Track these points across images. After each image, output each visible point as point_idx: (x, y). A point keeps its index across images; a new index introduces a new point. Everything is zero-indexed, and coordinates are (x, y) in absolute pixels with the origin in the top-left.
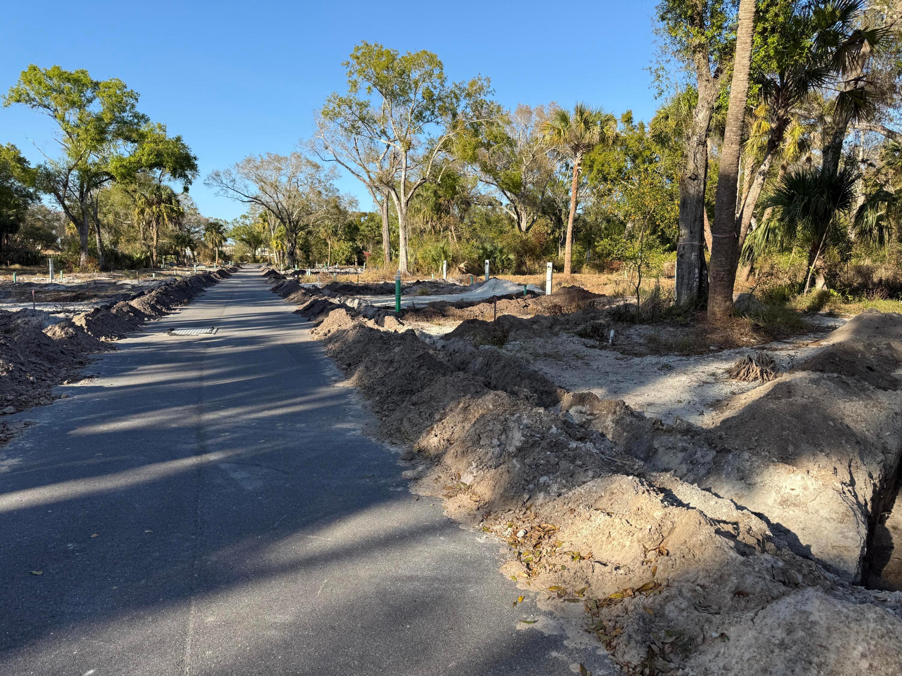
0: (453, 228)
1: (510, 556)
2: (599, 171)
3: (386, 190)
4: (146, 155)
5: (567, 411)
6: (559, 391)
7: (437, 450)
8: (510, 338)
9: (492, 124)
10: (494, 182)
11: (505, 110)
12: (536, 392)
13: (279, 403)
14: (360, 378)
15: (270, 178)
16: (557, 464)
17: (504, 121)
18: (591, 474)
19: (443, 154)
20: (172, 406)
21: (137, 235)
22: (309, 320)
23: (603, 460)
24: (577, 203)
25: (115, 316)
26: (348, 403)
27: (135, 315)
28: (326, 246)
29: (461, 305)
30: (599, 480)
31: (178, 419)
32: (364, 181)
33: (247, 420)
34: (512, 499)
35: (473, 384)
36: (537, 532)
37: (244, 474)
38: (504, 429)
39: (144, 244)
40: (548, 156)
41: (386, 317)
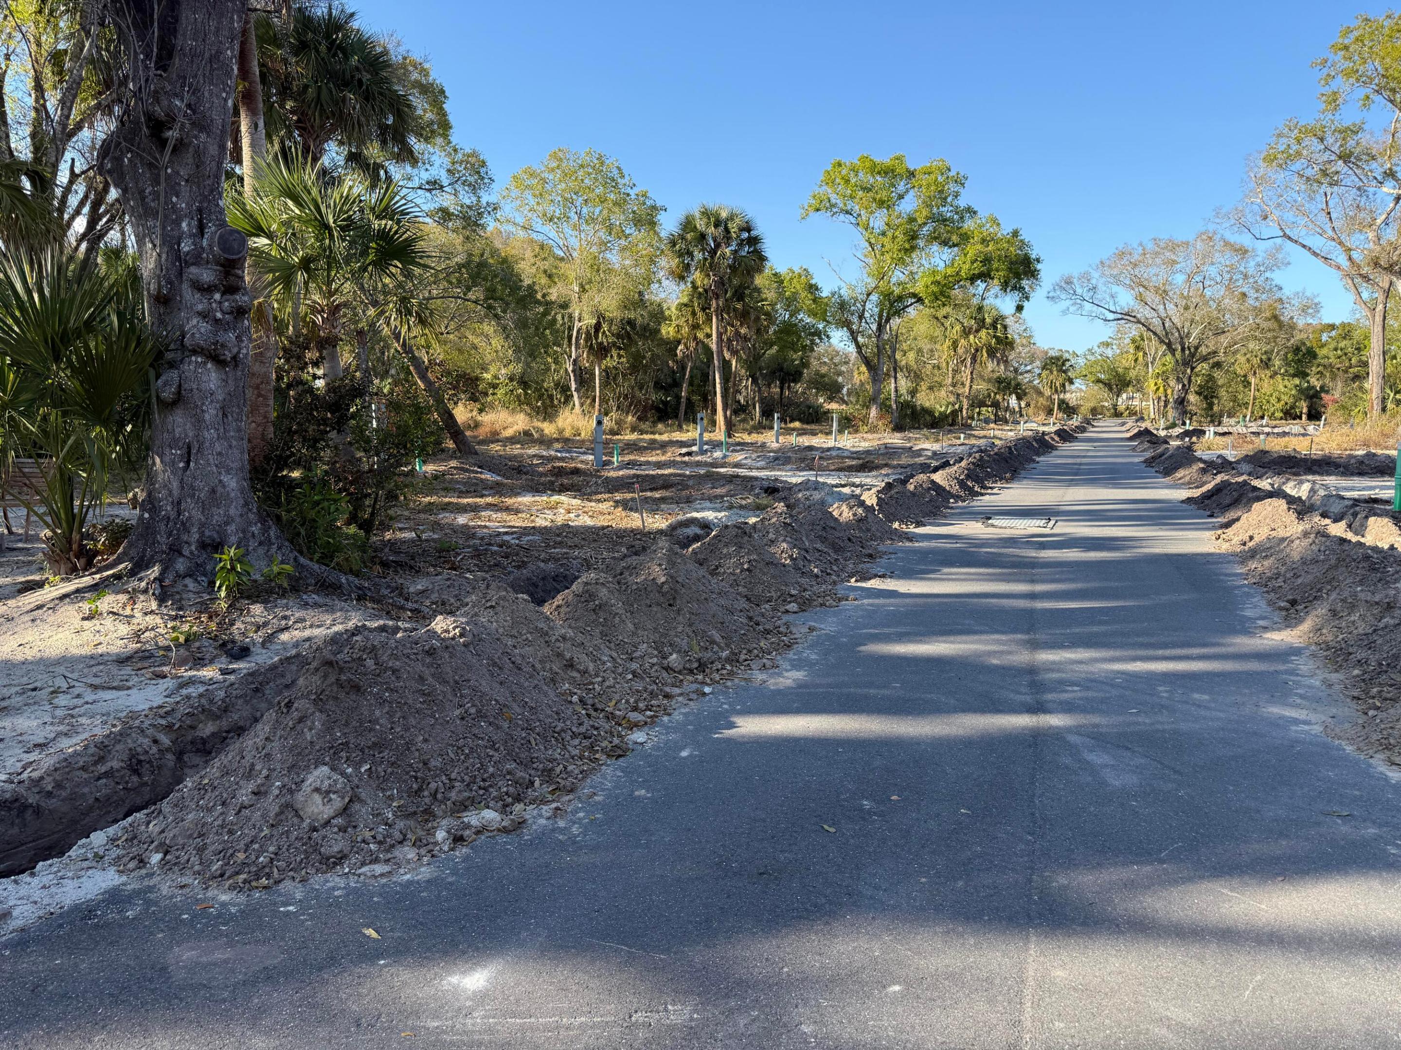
3: (1384, 280)
4: (968, 262)
13: (1160, 652)
14: (1318, 630)
15: (1154, 278)
20: (992, 633)
21: (944, 380)
22: (1212, 516)
25: (913, 494)
26: (1292, 672)
27: (938, 494)
28: (1245, 387)
31: (1002, 652)
32: (1339, 268)
33: (1107, 671)
37: (1107, 759)
39: (951, 392)
41: (1372, 519)
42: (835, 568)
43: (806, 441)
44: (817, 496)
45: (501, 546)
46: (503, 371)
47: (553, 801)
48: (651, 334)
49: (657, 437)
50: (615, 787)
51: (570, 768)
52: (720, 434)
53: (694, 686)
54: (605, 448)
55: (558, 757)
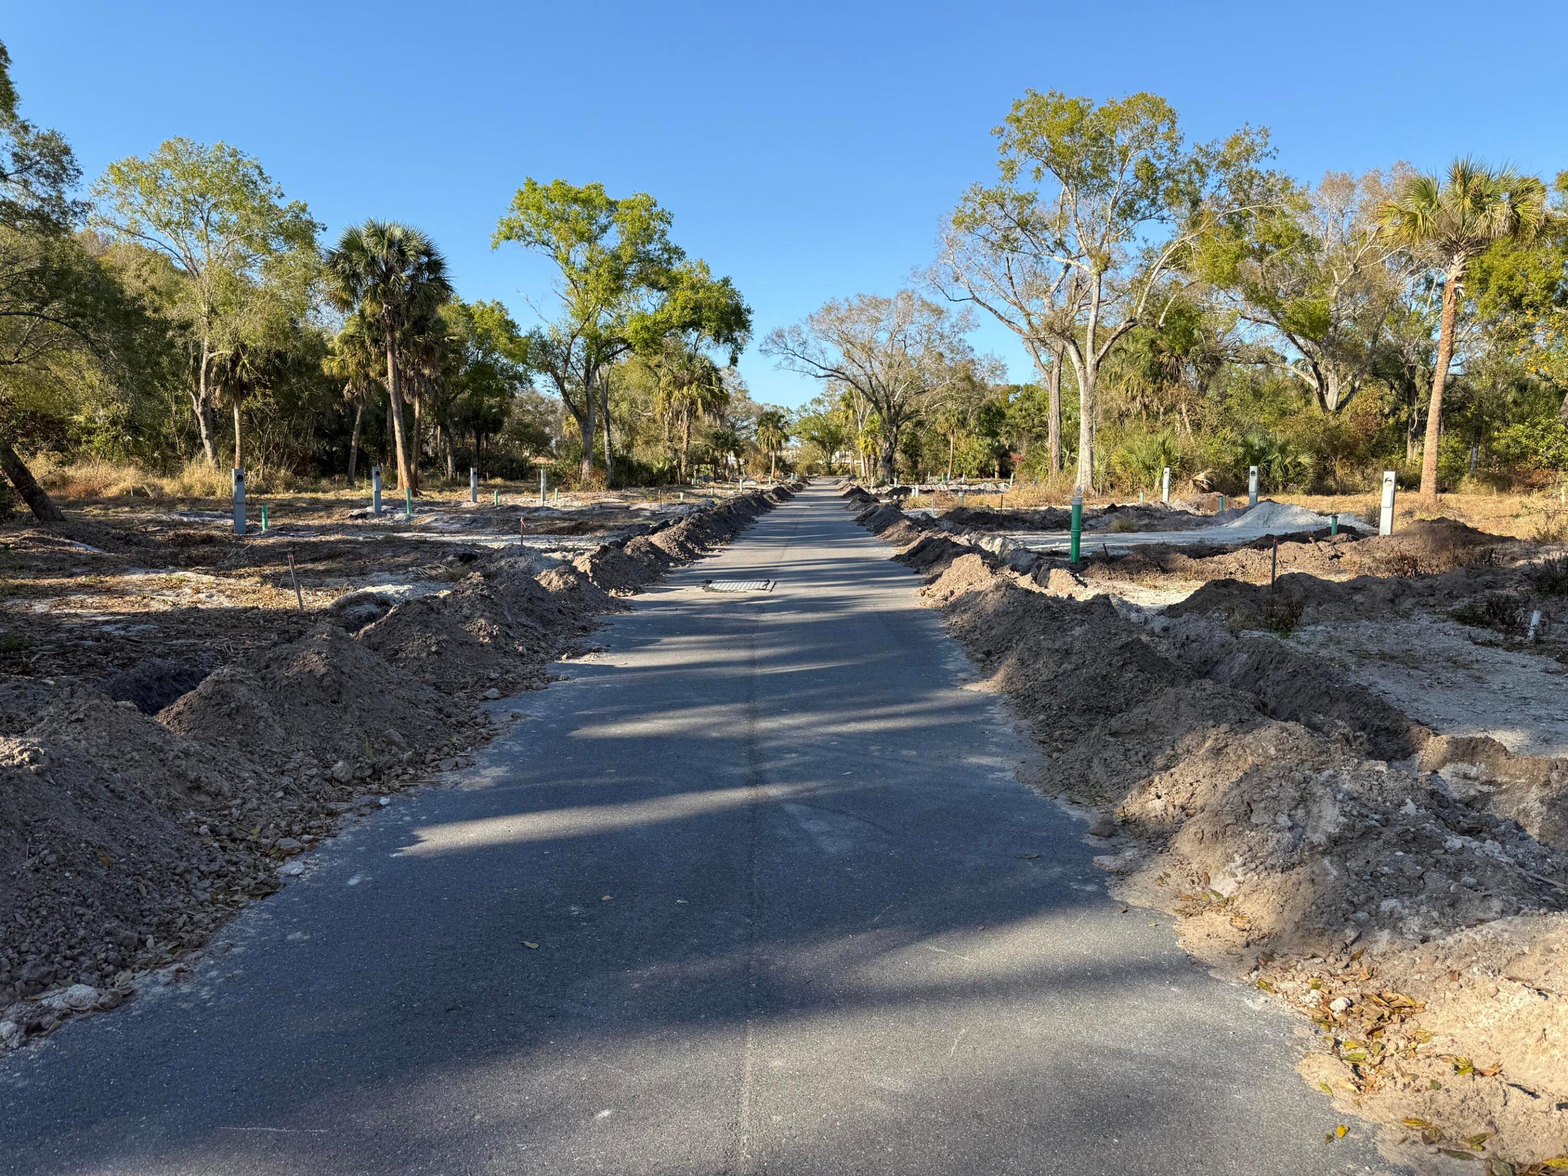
0: (1184, 408)
1: (1316, 1044)
2: (1502, 290)
3: (1058, 344)
4: (678, 308)
5: (1435, 772)
6: (1415, 729)
7: (1159, 823)
8: (1304, 619)
9: (1272, 212)
10: (1272, 320)
11: (1297, 186)
12: (1363, 728)
13: (872, 712)
14: (1009, 680)
15: (861, 335)
16: (1421, 877)
17: (1296, 206)
18: (1496, 904)
19: (1170, 274)
20: (712, 704)
21: (660, 434)
22: (917, 573)
23: (1525, 880)
24: (1452, 353)
25: (630, 558)
26: (988, 722)
27: (657, 558)
28: (945, 445)
29: (1200, 552)
30: (1518, 920)
31: (721, 724)
32: (1020, 331)
33: (823, 734)
34: (1321, 934)
35: (1233, 706)
36: (1374, 1007)
37: (823, 826)
38: (1302, 797)
39: (669, 447)
40: (1387, 265)
41: (1053, 571)
42: (543, 644)
43: (509, 500)
44: (522, 563)
45: (98, 640)
46: (101, 413)
47: (174, 961)
48: (308, 370)
49: (320, 495)
50: (261, 934)
51: (197, 917)
52: (402, 492)
53: (367, 798)
54: (248, 510)
55: (180, 905)
